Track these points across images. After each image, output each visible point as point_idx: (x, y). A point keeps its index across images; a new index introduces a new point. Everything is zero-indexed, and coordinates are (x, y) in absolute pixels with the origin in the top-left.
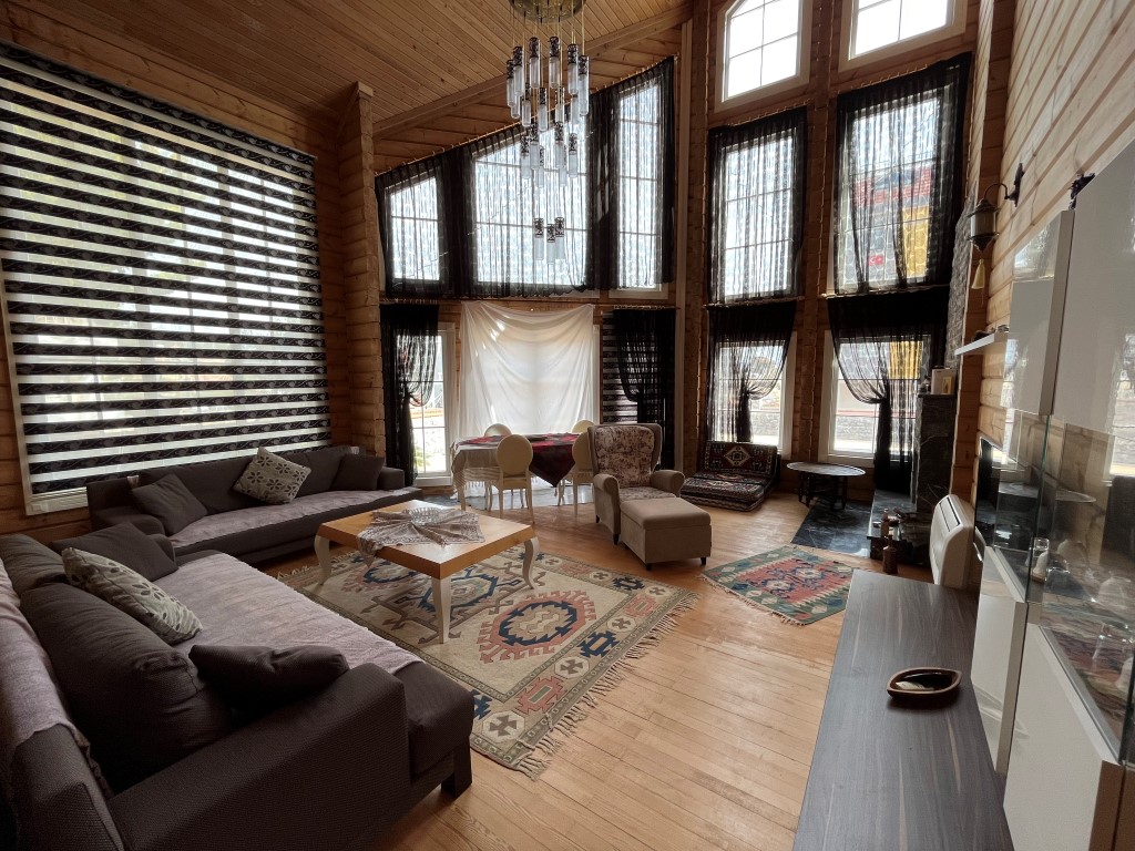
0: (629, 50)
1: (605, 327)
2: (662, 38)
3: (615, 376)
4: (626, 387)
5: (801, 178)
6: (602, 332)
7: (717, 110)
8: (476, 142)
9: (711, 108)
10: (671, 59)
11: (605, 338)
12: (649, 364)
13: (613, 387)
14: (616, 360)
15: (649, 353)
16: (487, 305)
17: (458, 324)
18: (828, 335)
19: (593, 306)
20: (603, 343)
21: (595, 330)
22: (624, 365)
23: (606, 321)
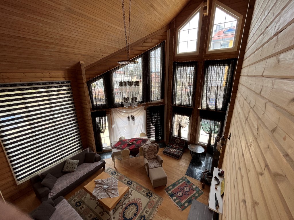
0: (152, 39)
1: (147, 110)
2: (162, 35)
3: (150, 121)
4: (152, 123)
5: (195, 79)
6: (147, 112)
7: (176, 56)
8: (113, 70)
9: (174, 55)
10: (164, 42)
11: (147, 113)
12: (158, 118)
13: (150, 124)
14: (150, 117)
15: (158, 115)
16: (118, 109)
17: (111, 113)
18: (199, 117)
19: (144, 106)
20: (147, 114)
21: (145, 111)
22: (152, 118)
23: (147, 109)
